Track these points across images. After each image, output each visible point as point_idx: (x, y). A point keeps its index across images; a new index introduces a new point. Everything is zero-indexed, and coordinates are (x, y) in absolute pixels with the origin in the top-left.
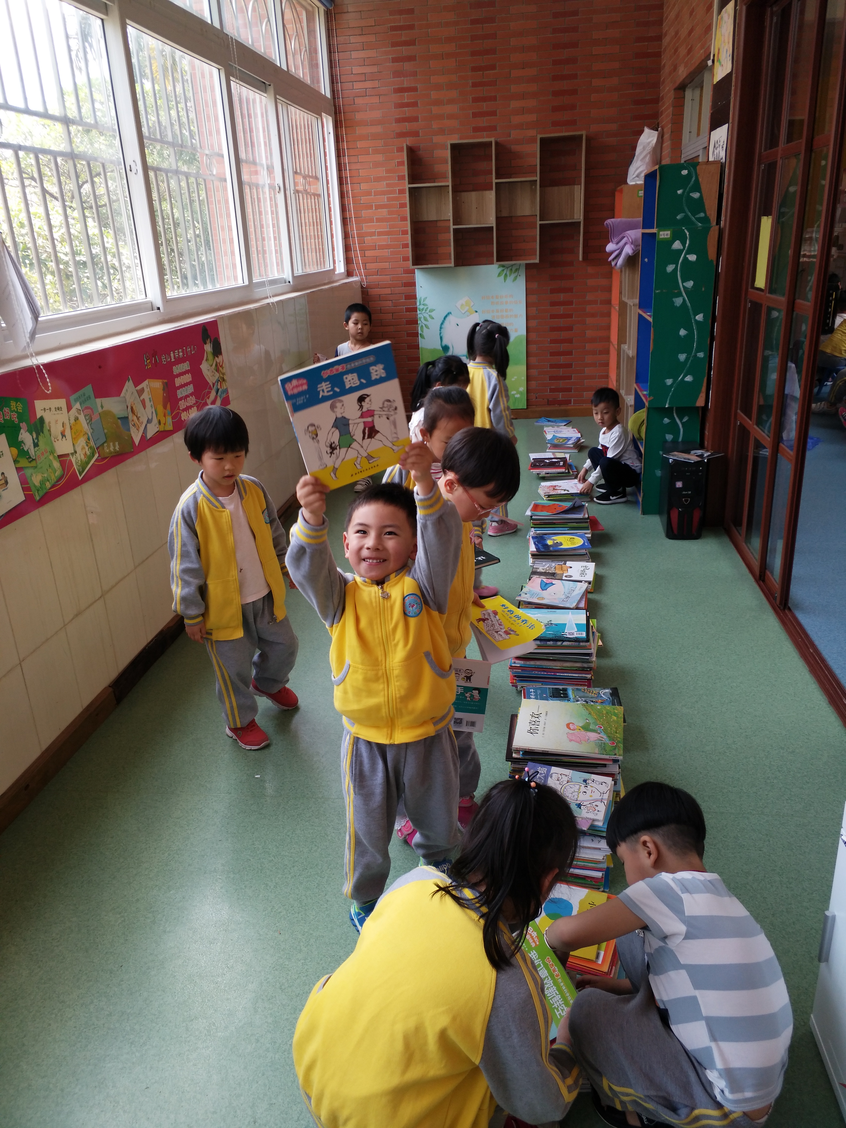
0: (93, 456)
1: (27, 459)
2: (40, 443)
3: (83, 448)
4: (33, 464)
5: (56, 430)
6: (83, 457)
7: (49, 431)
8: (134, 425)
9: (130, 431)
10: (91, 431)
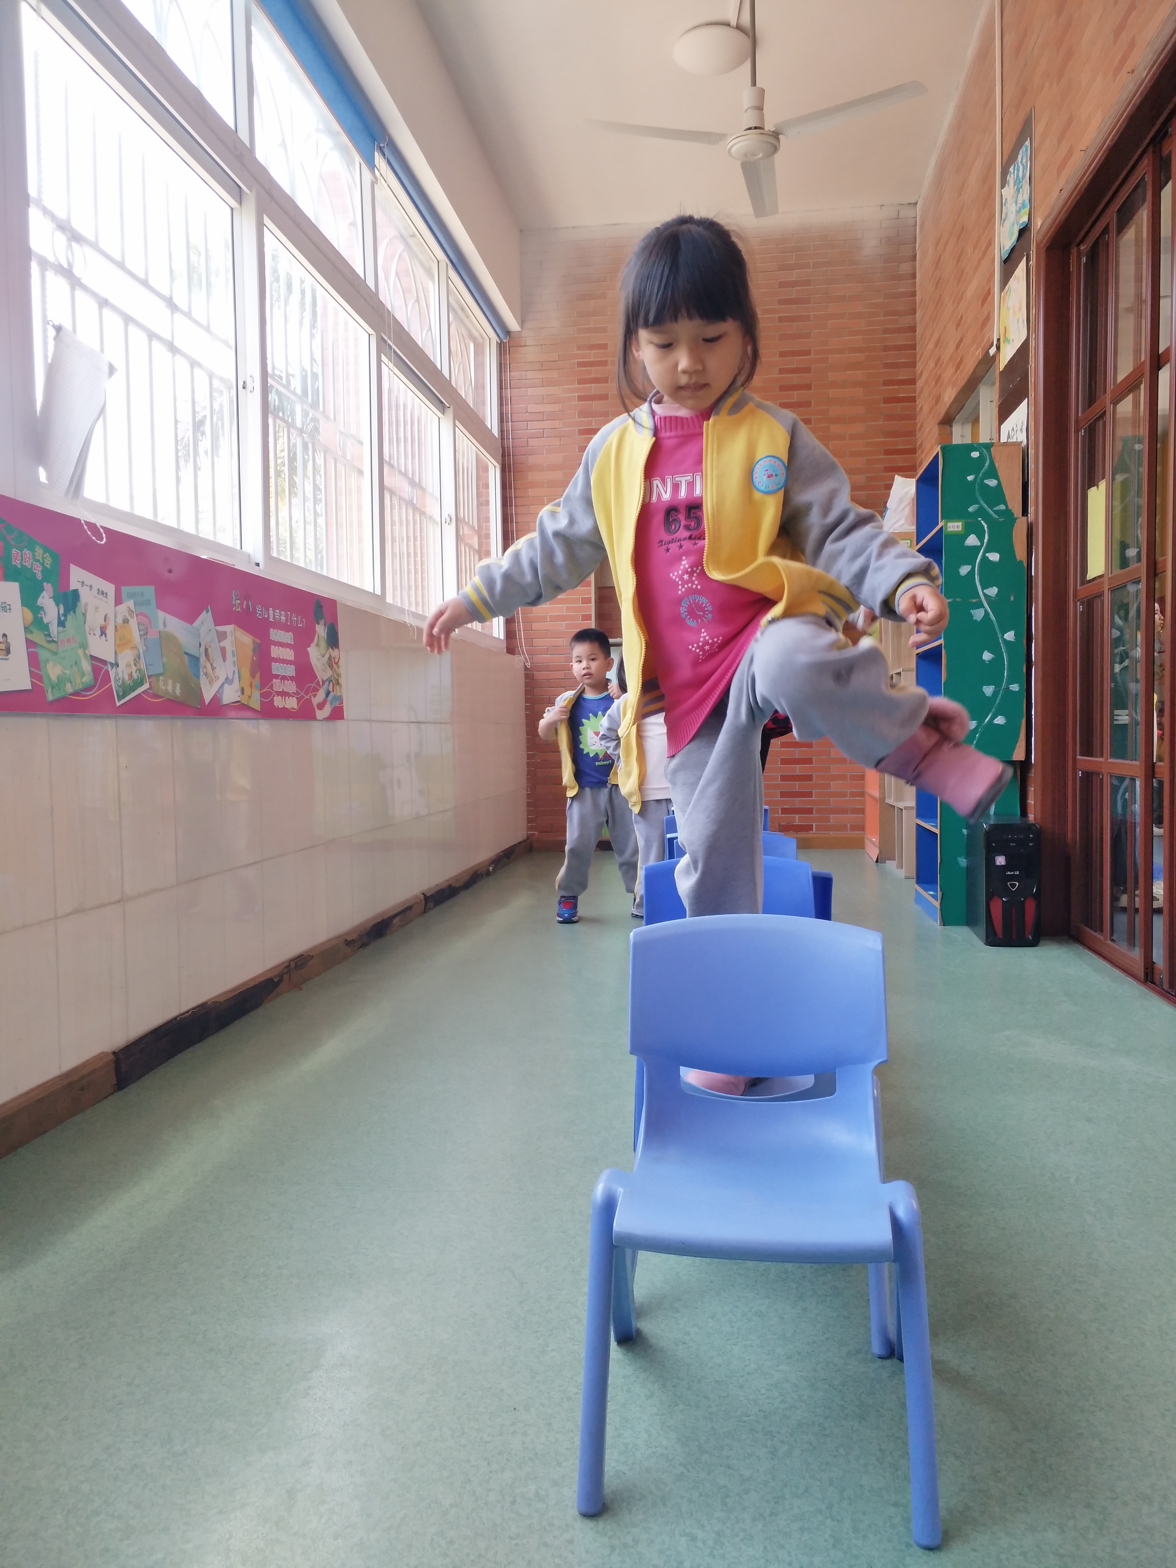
0: (141, 684)
1: (46, 635)
2: (67, 624)
3: (128, 665)
4: (52, 646)
5: (94, 620)
6: (126, 677)
7: (84, 615)
8: (206, 674)
9: (199, 678)
10: (145, 648)
